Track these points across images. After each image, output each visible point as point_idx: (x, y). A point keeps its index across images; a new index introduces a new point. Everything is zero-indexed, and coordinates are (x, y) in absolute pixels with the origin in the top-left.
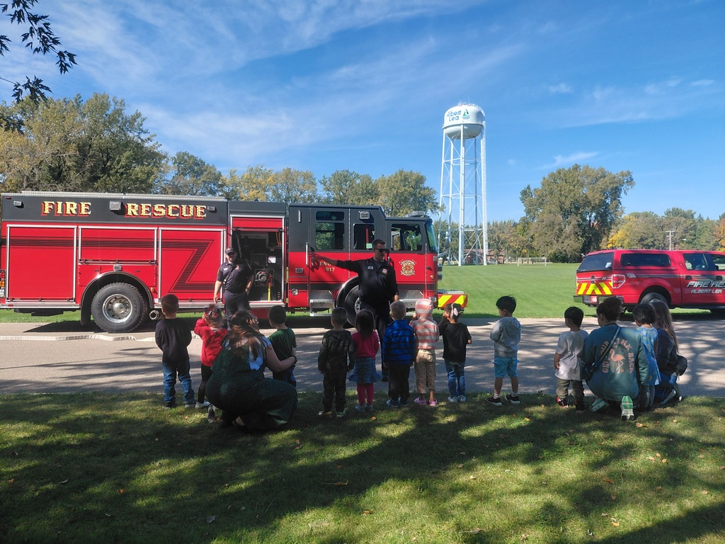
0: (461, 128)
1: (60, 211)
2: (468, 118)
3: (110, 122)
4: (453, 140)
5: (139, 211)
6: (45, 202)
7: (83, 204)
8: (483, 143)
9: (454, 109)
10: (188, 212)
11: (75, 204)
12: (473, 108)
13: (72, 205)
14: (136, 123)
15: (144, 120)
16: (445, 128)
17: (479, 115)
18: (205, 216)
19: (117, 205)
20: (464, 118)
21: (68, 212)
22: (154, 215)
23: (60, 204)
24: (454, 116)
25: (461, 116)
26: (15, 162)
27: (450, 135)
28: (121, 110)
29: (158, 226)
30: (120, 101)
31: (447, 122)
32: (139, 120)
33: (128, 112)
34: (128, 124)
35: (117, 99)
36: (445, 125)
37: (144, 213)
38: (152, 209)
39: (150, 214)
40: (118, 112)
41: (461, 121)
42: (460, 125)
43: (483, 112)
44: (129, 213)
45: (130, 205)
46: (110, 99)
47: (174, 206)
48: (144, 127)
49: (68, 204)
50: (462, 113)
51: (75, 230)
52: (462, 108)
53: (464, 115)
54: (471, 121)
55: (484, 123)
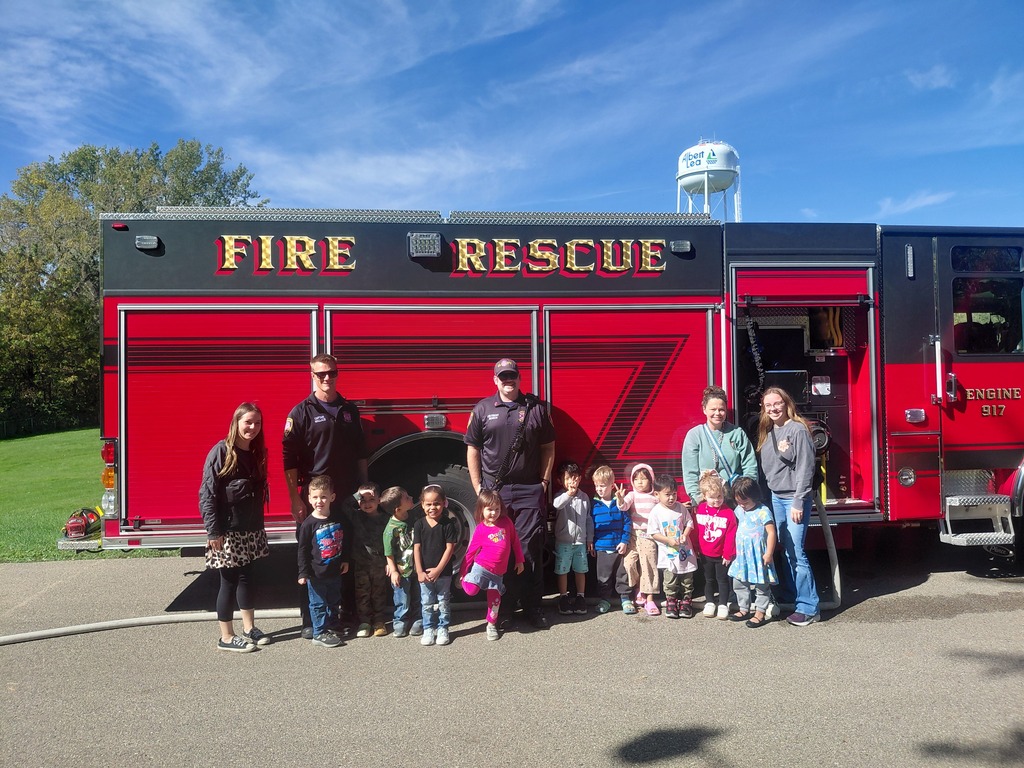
0: (705, 176)
1: (267, 263)
2: (714, 162)
3: (203, 182)
4: (691, 195)
5: (490, 258)
6: (226, 237)
7: (334, 242)
8: (737, 198)
9: (694, 150)
10: (618, 258)
11: (310, 243)
12: (721, 148)
13: (301, 246)
14: (239, 184)
15: (250, 178)
16: (680, 178)
17: (730, 157)
18: (664, 267)
19: (432, 243)
20: (709, 162)
21: (292, 264)
22: (529, 271)
23: (267, 241)
24: (694, 160)
25: (704, 160)
26: (68, 243)
27: (687, 188)
28: (219, 164)
29: (541, 300)
30: (216, 150)
31: (683, 168)
32: (244, 179)
33: (229, 166)
34: (228, 184)
35: (212, 149)
36: (680, 174)
37: (501, 265)
38: (523, 253)
39: (518, 267)
40: (215, 167)
41: (704, 166)
42: (703, 172)
43: (735, 152)
44: (463, 266)
45: (463, 242)
46: (203, 148)
47: (582, 242)
48: (252, 188)
49: (292, 241)
50: (706, 155)
51: (314, 314)
52: (707, 148)
53: (709, 157)
54: (719, 166)
55: (738, 169)
